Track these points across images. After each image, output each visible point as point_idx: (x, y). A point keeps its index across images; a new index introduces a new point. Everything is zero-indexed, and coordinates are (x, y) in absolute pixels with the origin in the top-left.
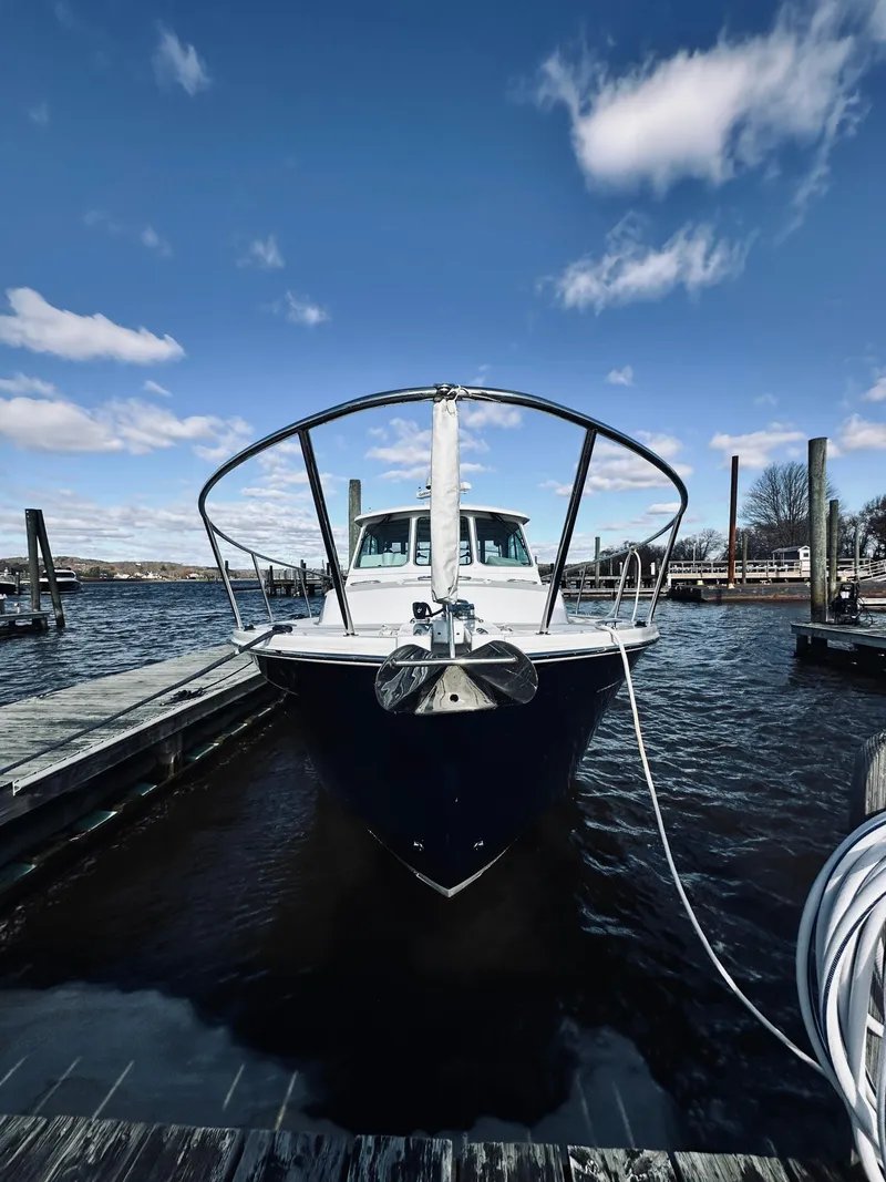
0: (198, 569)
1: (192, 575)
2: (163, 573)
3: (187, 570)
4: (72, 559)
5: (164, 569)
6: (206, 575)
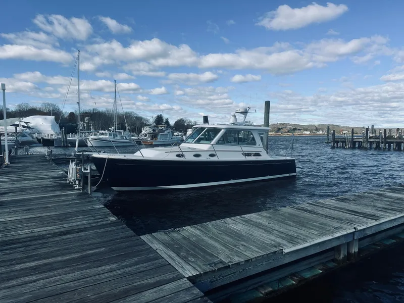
1: (344, 132)
3: (342, 129)
4: (286, 124)
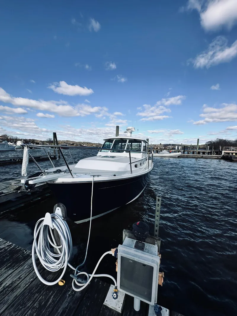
0: (95, 144)
1: (94, 145)
2: (87, 145)
3: (93, 144)
4: (69, 141)
5: (87, 144)
6: (96, 145)
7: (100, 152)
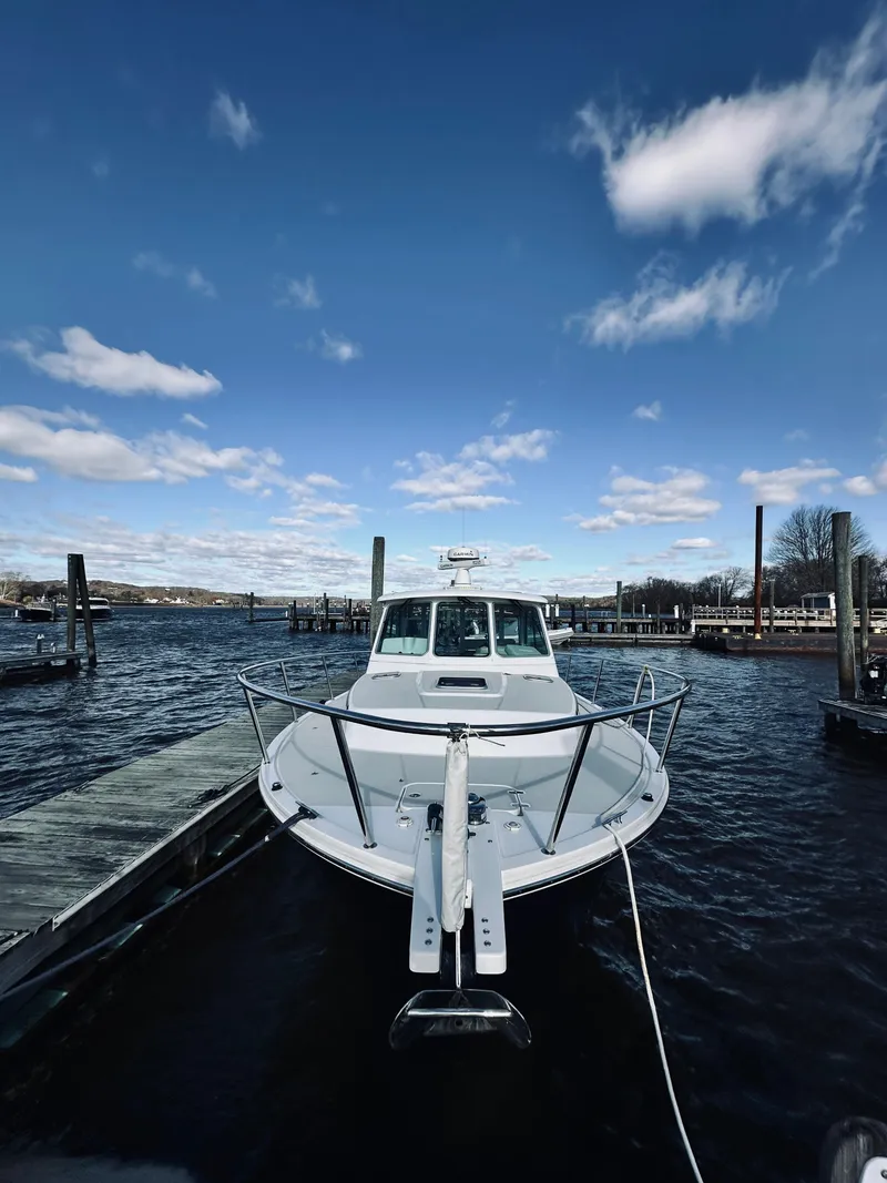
0: (222, 596)
1: (218, 601)
2: (191, 599)
3: (214, 596)
5: (191, 594)
6: (231, 601)
7: (380, 656)
